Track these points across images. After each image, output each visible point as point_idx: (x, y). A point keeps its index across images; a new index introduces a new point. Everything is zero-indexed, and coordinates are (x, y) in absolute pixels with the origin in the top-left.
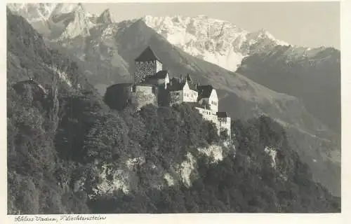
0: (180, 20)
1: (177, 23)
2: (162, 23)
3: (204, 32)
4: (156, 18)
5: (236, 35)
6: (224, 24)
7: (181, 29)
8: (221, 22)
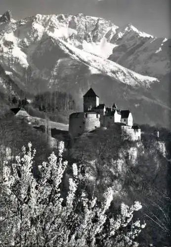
0: (64, 17)
1: (61, 20)
2: (49, 20)
3: (83, 27)
4: (45, 16)
5: (108, 29)
6: (98, 20)
7: (65, 25)
8: (96, 19)
